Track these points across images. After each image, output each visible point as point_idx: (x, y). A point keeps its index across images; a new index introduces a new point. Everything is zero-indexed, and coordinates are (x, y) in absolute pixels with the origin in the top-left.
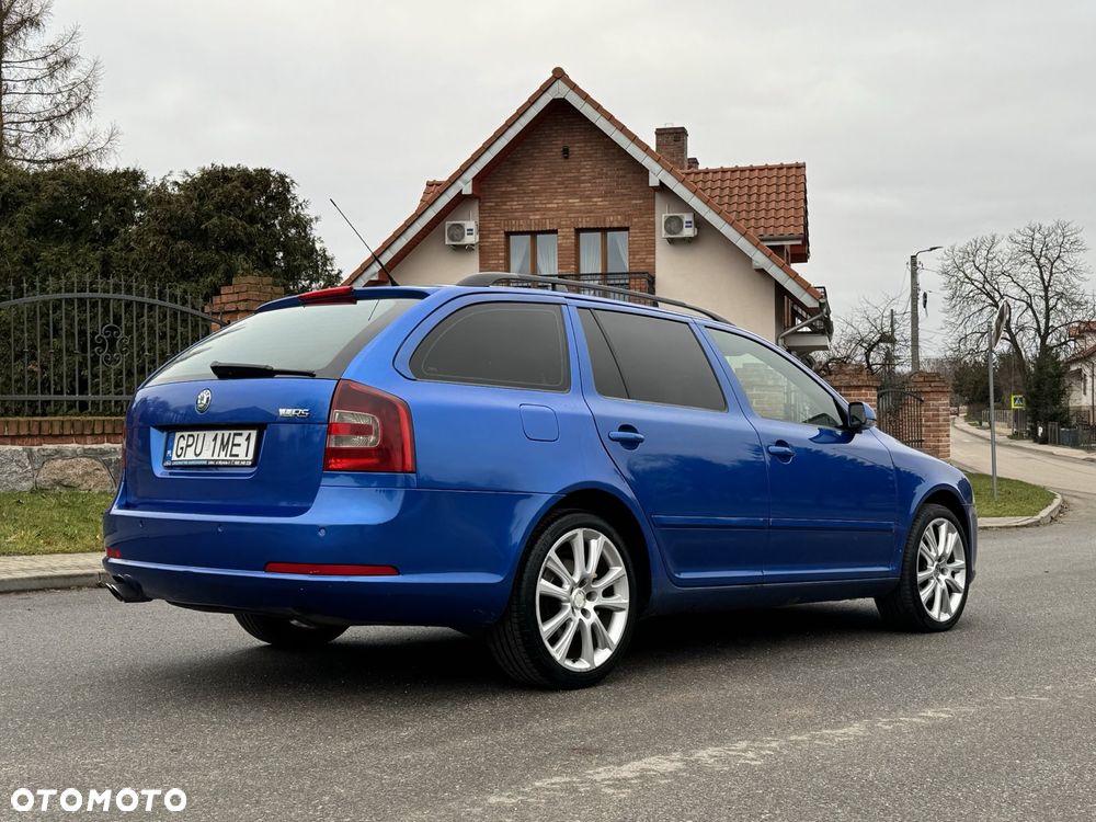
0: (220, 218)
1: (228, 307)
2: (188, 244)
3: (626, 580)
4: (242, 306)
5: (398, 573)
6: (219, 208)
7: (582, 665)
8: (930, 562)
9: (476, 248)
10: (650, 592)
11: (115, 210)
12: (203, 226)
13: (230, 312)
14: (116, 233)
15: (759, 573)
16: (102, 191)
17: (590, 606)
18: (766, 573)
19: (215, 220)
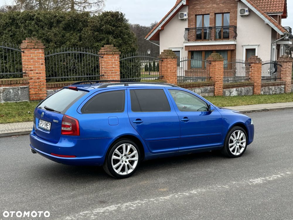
0: (105, 26)
1: (103, 53)
2: (98, 33)
3: (137, 154)
4: (105, 53)
5: (76, 157)
6: (106, 23)
7: (125, 173)
8: (234, 141)
9: (187, 20)
10: (144, 156)
11: (82, 23)
12: (101, 28)
13: (103, 54)
14: (82, 30)
15: (177, 149)
16: (79, 19)
17: (127, 160)
18: (180, 148)
19: (104, 27)
